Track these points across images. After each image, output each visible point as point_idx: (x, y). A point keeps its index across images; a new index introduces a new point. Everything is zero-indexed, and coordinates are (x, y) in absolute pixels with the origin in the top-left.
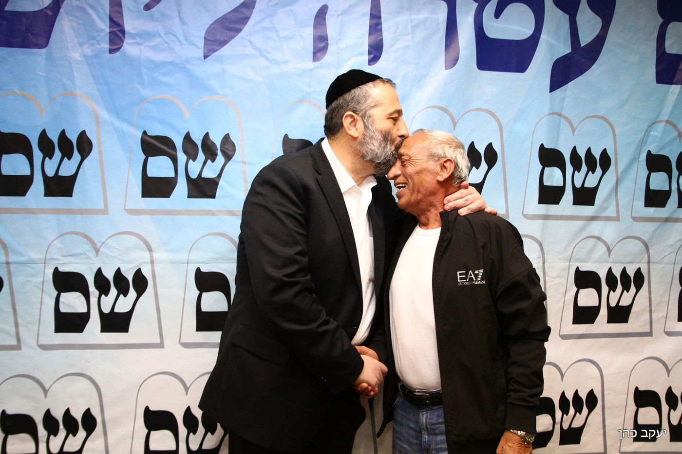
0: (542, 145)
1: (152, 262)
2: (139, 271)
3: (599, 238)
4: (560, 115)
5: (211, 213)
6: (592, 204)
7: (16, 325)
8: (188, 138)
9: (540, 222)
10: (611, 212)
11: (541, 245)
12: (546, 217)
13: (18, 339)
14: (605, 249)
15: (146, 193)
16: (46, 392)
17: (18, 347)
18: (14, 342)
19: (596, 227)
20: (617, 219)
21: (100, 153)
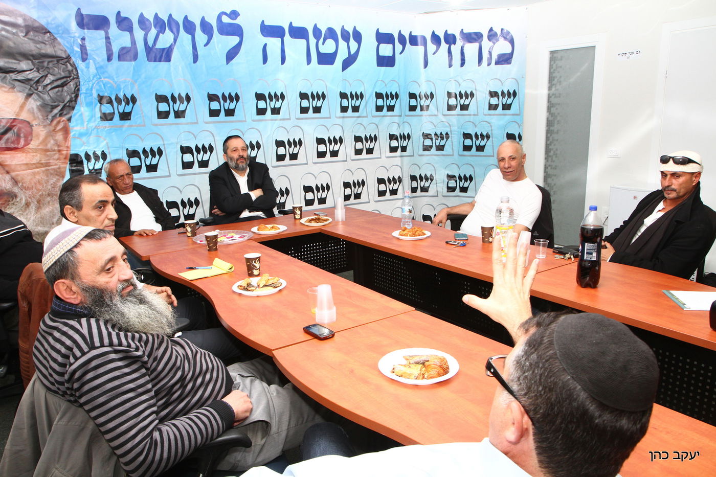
0: (340, 92)
1: (215, 141)
2: (210, 144)
3: (361, 124)
4: (346, 80)
5: (233, 122)
6: (358, 112)
7: (168, 167)
8: (223, 95)
9: (341, 119)
10: (365, 114)
11: (342, 127)
12: (343, 117)
13: (170, 173)
14: (363, 128)
15: (211, 116)
16: (181, 192)
17: (169, 176)
18: (168, 174)
19: (360, 120)
20: (367, 117)
21: (194, 101)
